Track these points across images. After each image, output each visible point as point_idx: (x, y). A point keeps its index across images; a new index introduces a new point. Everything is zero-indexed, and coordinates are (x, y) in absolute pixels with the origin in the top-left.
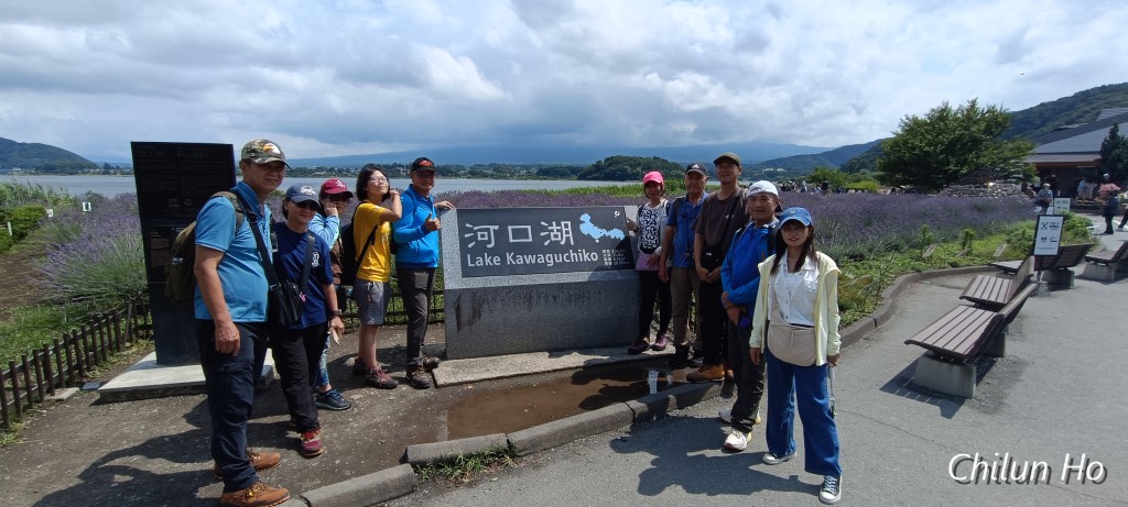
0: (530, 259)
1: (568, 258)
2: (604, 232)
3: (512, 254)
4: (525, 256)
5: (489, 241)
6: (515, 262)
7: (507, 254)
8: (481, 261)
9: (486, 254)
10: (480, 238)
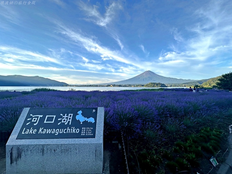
1: (66, 131)
2: (86, 119)
3: (43, 128)
4: (47, 130)
5: (36, 122)
6: (42, 132)
7: (41, 128)
8: (28, 131)
9: (32, 128)
10: (33, 121)
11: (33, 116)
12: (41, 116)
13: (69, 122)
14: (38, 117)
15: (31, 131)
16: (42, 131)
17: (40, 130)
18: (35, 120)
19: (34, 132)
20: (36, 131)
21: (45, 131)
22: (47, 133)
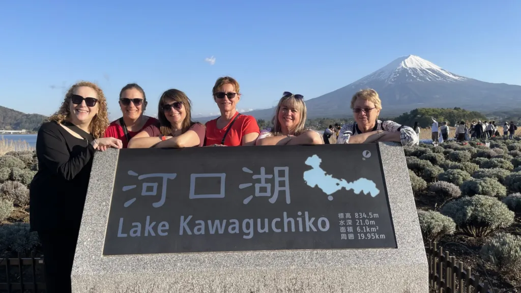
0: (217, 227)
1: (280, 225)
2: (344, 183)
3: (190, 217)
4: (209, 222)
5: (158, 198)
6: (192, 230)
7: (182, 218)
8: (139, 229)
9: (148, 218)
10: (144, 193)
11: (141, 178)
12: (173, 176)
13: (282, 193)
14: (159, 181)
15: (149, 228)
16: (192, 225)
17: (183, 224)
18: (150, 189)
19: (163, 231)
20: (167, 227)
21: (203, 227)
22: (212, 231)
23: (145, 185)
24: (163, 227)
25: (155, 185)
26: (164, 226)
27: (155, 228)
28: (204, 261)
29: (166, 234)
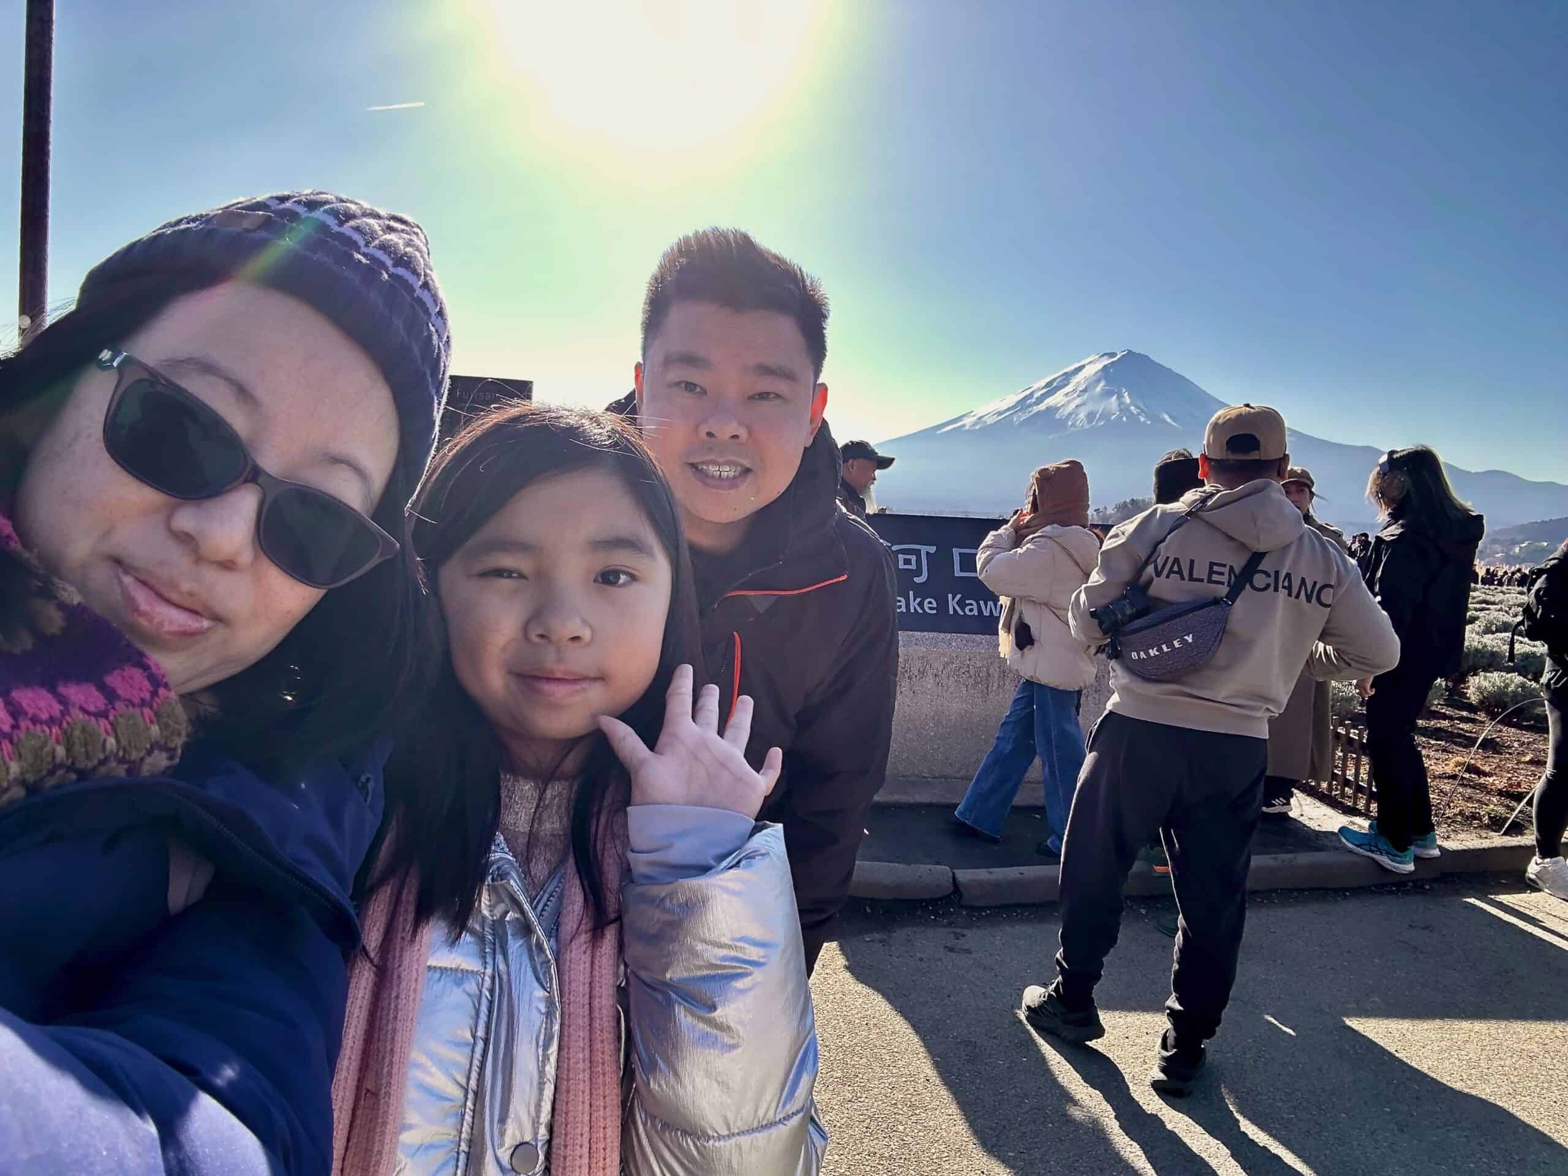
3: (959, 596)
4: (982, 603)
5: (918, 572)
6: (963, 611)
7: (950, 596)
8: (903, 604)
9: (911, 593)
10: (901, 566)
11: (894, 548)
12: (932, 549)
14: (917, 553)
15: (914, 605)
16: (962, 604)
17: (952, 603)
18: (907, 562)
19: (931, 608)
20: (935, 605)
21: (975, 607)
22: (986, 613)
23: (901, 557)
24: (930, 605)
25: (913, 558)
26: (930, 603)
27: (921, 604)
28: (981, 643)
29: (935, 612)
